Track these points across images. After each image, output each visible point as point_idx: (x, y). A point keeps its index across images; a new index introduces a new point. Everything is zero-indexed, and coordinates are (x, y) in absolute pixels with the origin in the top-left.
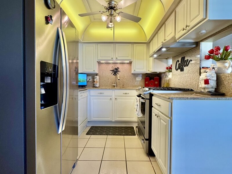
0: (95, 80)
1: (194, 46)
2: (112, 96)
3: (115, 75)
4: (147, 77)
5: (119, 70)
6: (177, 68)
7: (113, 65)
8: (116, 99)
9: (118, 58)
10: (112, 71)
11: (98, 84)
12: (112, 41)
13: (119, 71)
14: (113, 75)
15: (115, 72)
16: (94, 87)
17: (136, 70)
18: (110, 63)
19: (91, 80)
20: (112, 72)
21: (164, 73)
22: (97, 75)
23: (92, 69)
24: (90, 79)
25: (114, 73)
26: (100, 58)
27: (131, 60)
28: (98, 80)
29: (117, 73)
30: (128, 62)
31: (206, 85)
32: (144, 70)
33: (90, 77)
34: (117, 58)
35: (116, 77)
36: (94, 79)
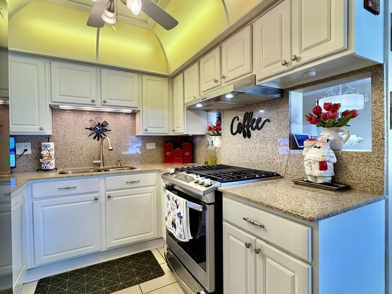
0: (44, 153)
1: (277, 96)
2: (98, 192)
3: (98, 140)
4: (167, 142)
5: (108, 128)
6: (234, 131)
7: (93, 117)
8: (109, 197)
9: (107, 100)
10: (91, 129)
11: (53, 162)
12: (94, 61)
13: (107, 130)
14: (94, 138)
15: (99, 131)
16: (40, 169)
17: (148, 129)
18: (84, 111)
19: (29, 152)
20: (89, 132)
21: (203, 136)
22: (48, 138)
23: (36, 125)
24: (26, 150)
25: (95, 134)
26: (57, 98)
27: (137, 108)
28: (53, 153)
29: (102, 135)
30: (130, 111)
31: (322, 172)
32: (164, 129)
33: (28, 146)
34: (105, 102)
35: (102, 143)
36: (40, 150)
